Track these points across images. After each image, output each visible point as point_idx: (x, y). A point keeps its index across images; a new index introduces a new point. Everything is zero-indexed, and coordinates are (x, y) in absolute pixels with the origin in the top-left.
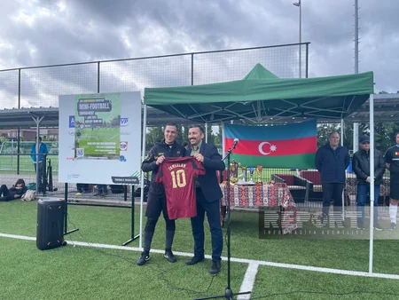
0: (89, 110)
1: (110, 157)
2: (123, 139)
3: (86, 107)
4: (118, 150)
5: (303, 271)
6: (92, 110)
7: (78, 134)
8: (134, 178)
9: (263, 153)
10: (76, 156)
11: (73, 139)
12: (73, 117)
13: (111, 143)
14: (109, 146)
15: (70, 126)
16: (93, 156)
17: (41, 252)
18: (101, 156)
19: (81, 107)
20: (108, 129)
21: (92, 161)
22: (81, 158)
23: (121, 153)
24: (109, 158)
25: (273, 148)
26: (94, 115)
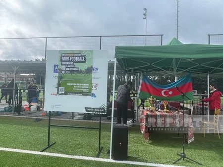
1: (85, 94)
2: (94, 82)
3: (67, 59)
4: (90, 89)
6: (72, 61)
8: (102, 109)
9: (164, 96)
10: (58, 93)
12: (57, 66)
13: (85, 85)
14: (84, 87)
15: (54, 72)
16: (71, 92)
19: (63, 59)
20: (84, 75)
22: (62, 94)
23: (93, 92)
24: (83, 95)
25: (170, 93)
26: (73, 65)
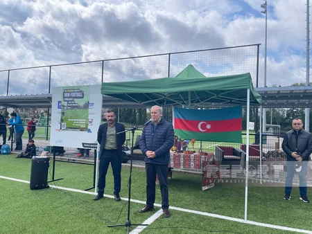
0: (70, 97)
1: (82, 130)
2: (90, 117)
3: (69, 95)
4: (87, 125)
5: (196, 215)
6: (72, 97)
7: (63, 113)
8: (96, 144)
9: (201, 130)
10: (61, 128)
11: (59, 116)
12: (61, 102)
13: (83, 120)
14: (81, 122)
15: (58, 108)
16: (71, 128)
17: (31, 191)
18: (76, 128)
19: (66, 95)
20: (82, 110)
21: (71, 132)
22: (64, 130)
23: (89, 127)
26: (73, 101)
